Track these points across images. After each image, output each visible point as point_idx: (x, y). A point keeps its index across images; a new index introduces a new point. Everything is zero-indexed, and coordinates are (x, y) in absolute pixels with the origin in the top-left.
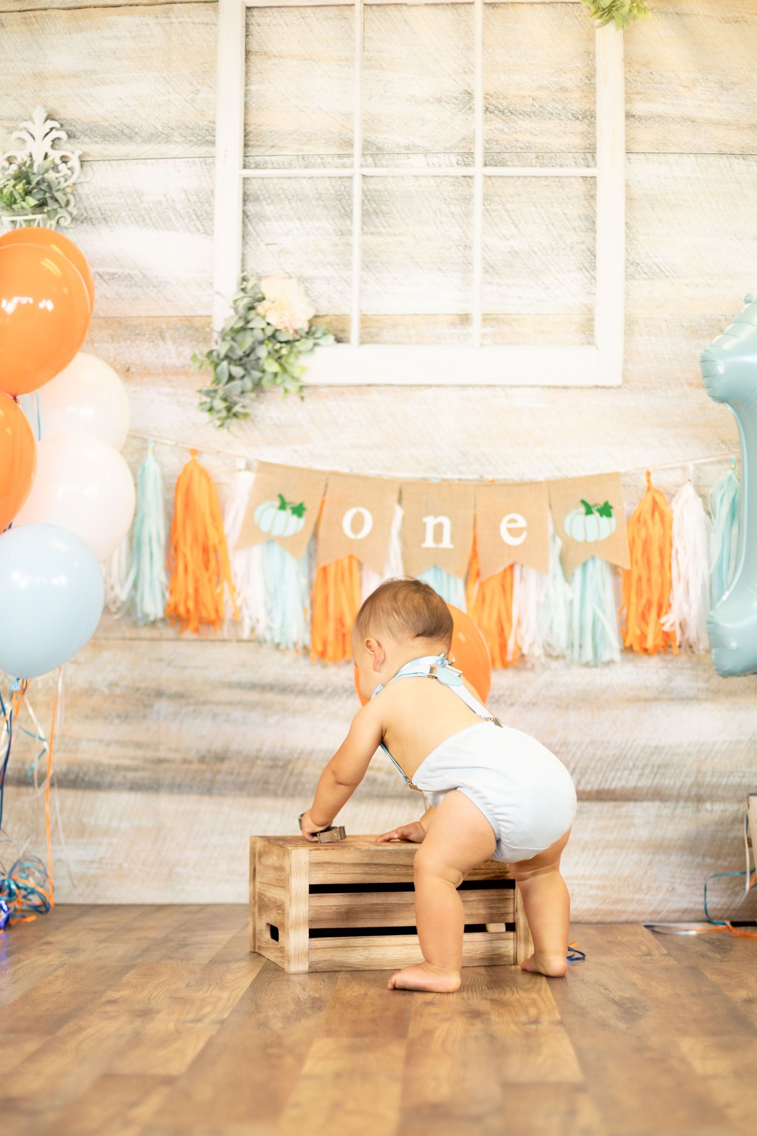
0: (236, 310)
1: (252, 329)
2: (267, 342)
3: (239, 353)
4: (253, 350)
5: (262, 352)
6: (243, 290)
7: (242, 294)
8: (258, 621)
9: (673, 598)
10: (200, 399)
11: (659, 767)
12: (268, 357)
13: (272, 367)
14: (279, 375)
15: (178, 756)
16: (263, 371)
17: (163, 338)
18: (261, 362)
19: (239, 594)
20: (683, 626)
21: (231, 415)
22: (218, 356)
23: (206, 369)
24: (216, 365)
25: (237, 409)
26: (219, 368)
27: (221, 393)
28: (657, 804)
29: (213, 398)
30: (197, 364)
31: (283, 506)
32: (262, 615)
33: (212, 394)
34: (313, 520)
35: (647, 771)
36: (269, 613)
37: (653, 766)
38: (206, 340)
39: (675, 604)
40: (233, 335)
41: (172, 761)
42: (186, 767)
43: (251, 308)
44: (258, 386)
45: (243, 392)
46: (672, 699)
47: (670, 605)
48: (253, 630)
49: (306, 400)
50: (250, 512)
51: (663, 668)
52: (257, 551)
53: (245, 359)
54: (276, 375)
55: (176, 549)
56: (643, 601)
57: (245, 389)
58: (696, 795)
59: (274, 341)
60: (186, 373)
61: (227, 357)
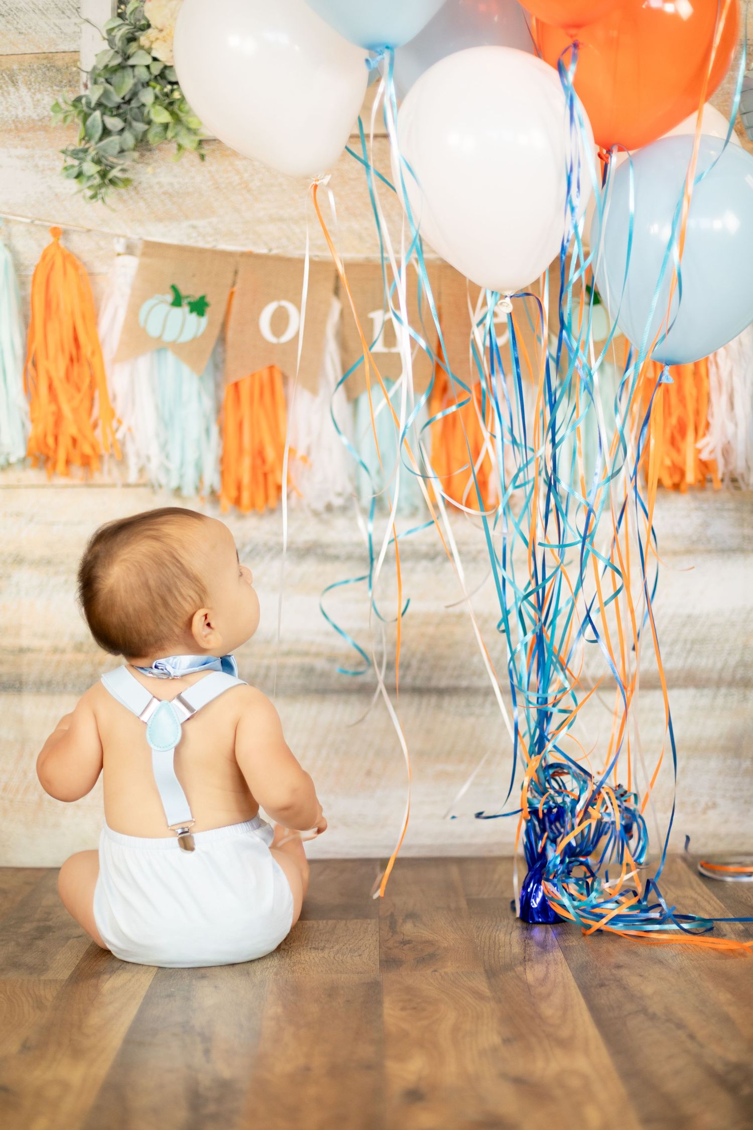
0: (111, 42)
1: (133, 67)
2: (152, 83)
3: (117, 99)
4: (134, 94)
5: (147, 97)
6: (120, 15)
7: (119, 21)
8: (148, 459)
9: (712, 416)
10: (65, 161)
11: (693, 642)
12: (154, 103)
13: (161, 116)
14: (171, 125)
15: (46, 644)
16: (149, 123)
17: (14, 83)
18: (146, 110)
19: (120, 422)
20: (727, 451)
21: (107, 181)
22: (88, 104)
23: (73, 121)
24: (86, 117)
25: (115, 173)
26: (90, 121)
27: (92, 153)
28: (692, 691)
29: (82, 160)
30: (61, 116)
31: (177, 302)
32: (154, 450)
33: (81, 155)
34: (220, 318)
35: (677, 648)
36: (164, 446)
37: (685, 642)
38: (72, 83)
39: (715, 423)
40: (108, 76)
41: (40, 650)
42: (57, 657)
43: (131, 39)
44: (142, 143)
45: (122, 151)
46: (709, 552)
47: (708, 425)
48: (142, 470)
49: (207, 158)
50: (134, 310)
51: (697, 509)
52: (143, 363)
53: (125, 107)
54: (166, 126)
55: (35, 365)
56: (674, 420)
57: (125, 147)
58: (742, 679)
59: (163, 82)
60: (45, 129)
61: (99, 105)
